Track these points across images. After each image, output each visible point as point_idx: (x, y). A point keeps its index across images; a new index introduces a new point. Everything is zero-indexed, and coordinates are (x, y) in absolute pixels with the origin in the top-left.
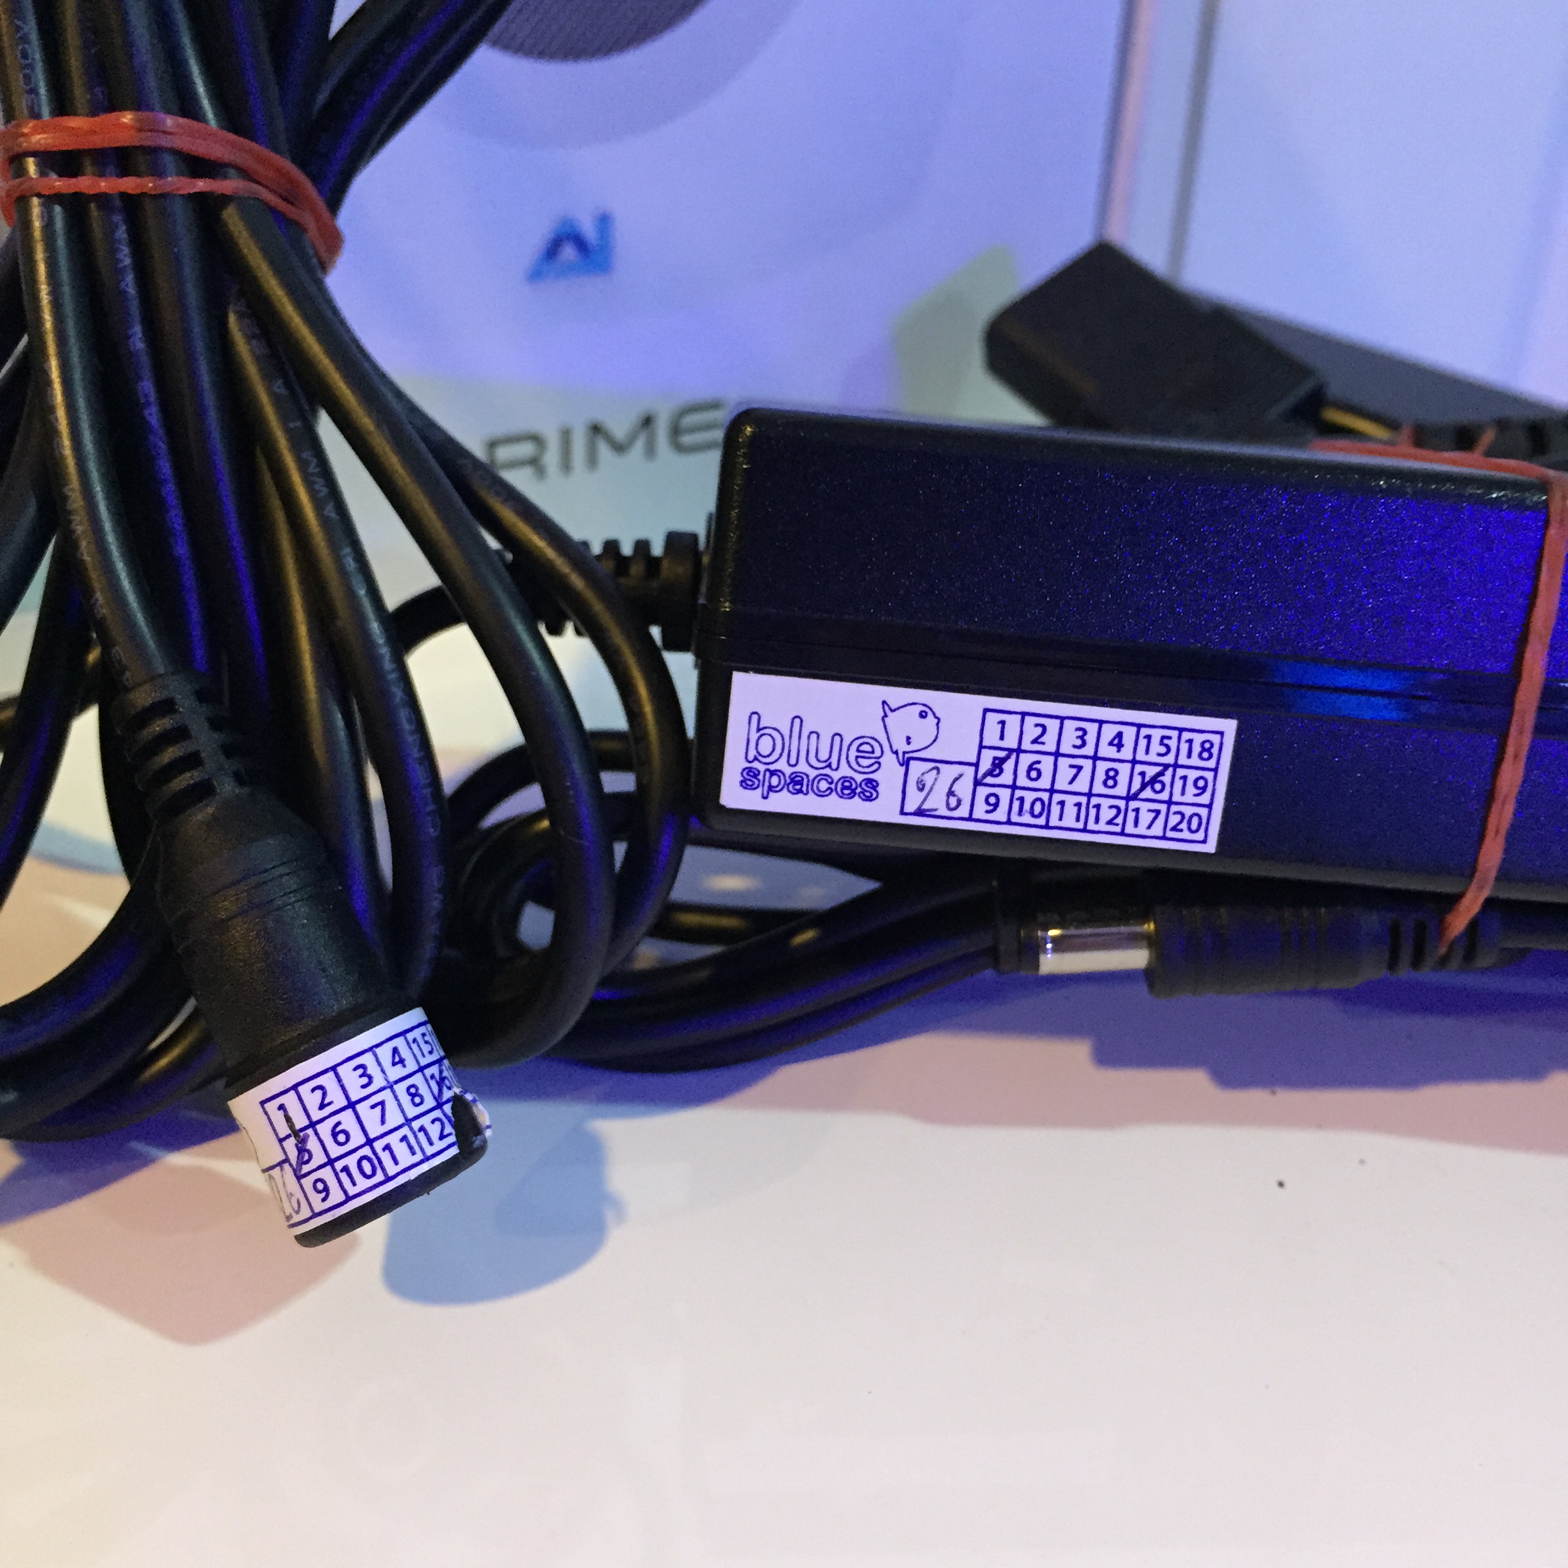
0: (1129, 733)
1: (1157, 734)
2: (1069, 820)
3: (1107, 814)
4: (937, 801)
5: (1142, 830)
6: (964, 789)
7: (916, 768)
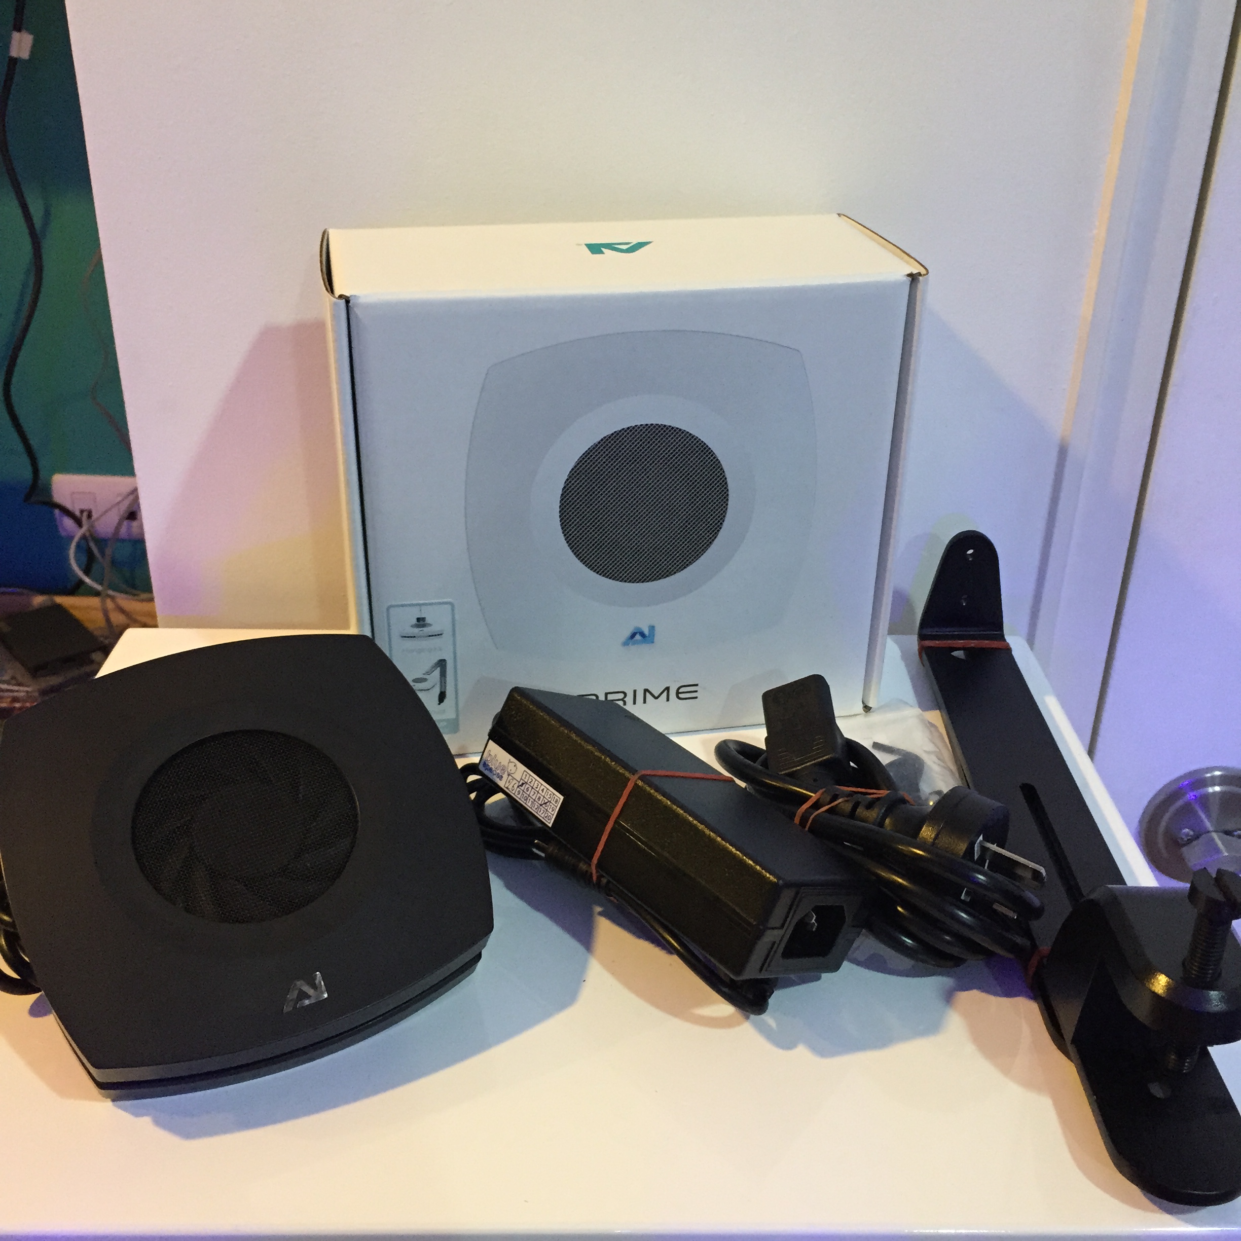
0: (545, 790)
1: (550, 793)
2: (529, 804)
3: (536, 807)
4: (510, 787)
5: (540, 814)
6: (516, 786)
7: (510, 777)
